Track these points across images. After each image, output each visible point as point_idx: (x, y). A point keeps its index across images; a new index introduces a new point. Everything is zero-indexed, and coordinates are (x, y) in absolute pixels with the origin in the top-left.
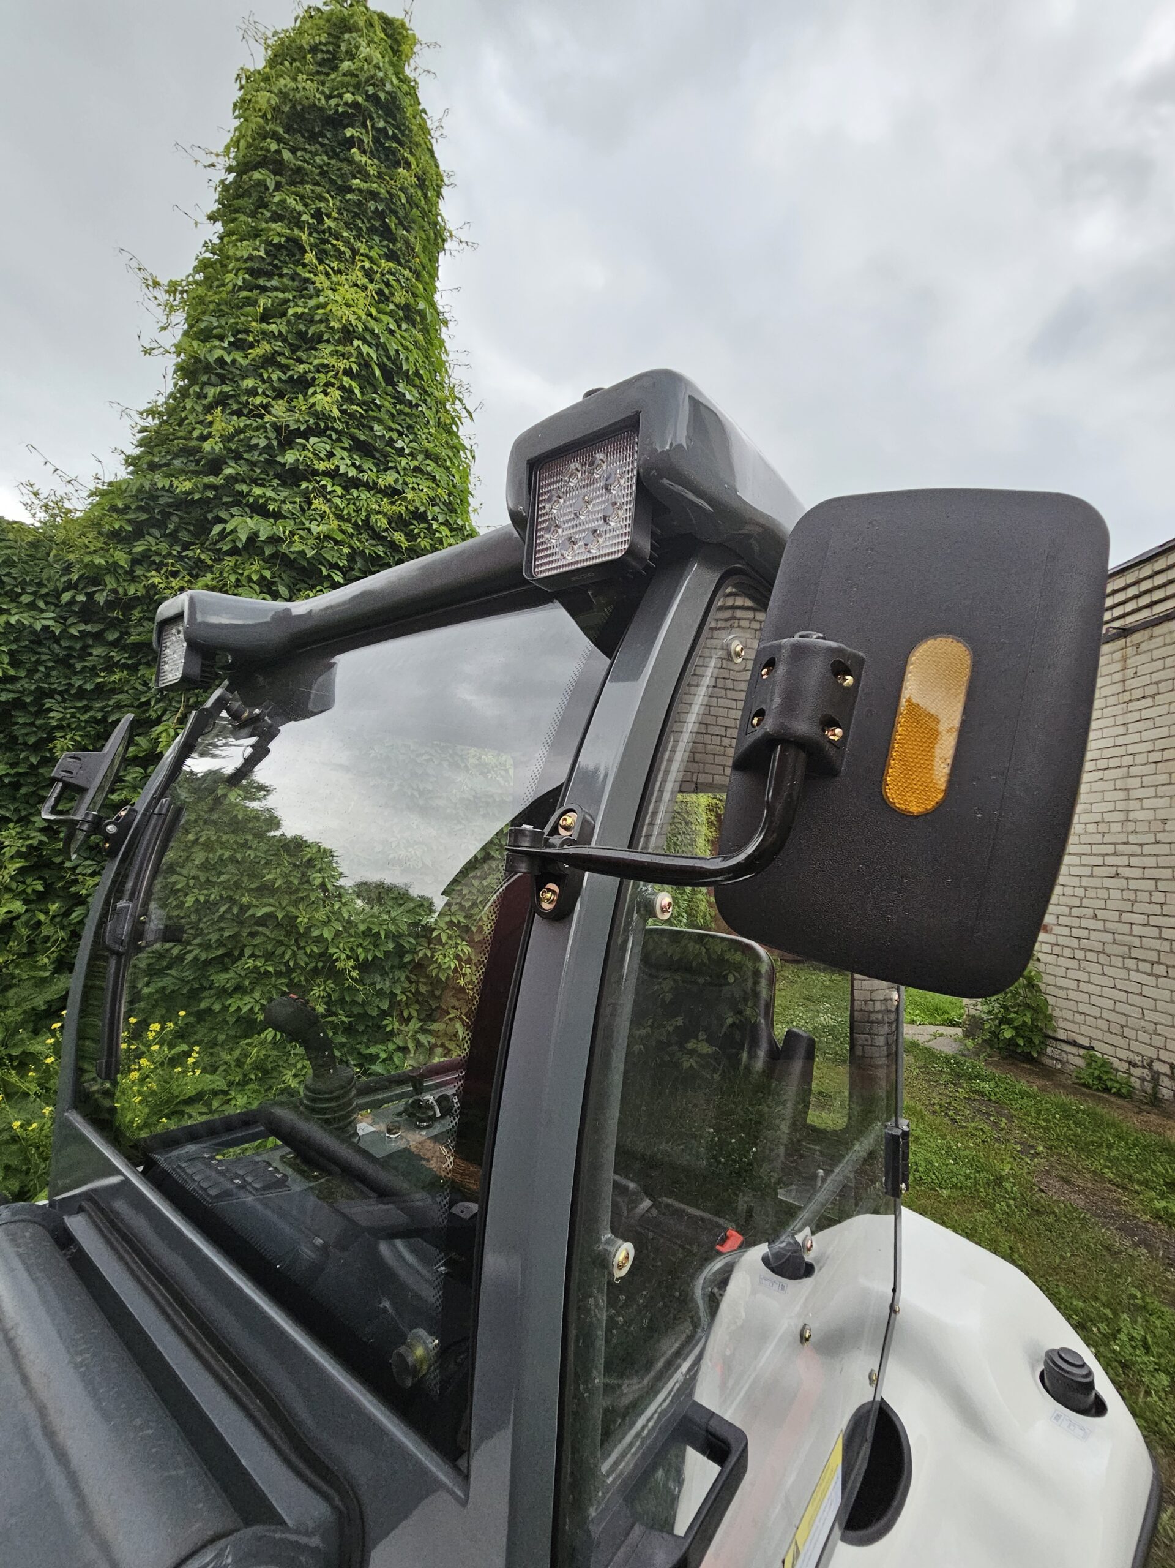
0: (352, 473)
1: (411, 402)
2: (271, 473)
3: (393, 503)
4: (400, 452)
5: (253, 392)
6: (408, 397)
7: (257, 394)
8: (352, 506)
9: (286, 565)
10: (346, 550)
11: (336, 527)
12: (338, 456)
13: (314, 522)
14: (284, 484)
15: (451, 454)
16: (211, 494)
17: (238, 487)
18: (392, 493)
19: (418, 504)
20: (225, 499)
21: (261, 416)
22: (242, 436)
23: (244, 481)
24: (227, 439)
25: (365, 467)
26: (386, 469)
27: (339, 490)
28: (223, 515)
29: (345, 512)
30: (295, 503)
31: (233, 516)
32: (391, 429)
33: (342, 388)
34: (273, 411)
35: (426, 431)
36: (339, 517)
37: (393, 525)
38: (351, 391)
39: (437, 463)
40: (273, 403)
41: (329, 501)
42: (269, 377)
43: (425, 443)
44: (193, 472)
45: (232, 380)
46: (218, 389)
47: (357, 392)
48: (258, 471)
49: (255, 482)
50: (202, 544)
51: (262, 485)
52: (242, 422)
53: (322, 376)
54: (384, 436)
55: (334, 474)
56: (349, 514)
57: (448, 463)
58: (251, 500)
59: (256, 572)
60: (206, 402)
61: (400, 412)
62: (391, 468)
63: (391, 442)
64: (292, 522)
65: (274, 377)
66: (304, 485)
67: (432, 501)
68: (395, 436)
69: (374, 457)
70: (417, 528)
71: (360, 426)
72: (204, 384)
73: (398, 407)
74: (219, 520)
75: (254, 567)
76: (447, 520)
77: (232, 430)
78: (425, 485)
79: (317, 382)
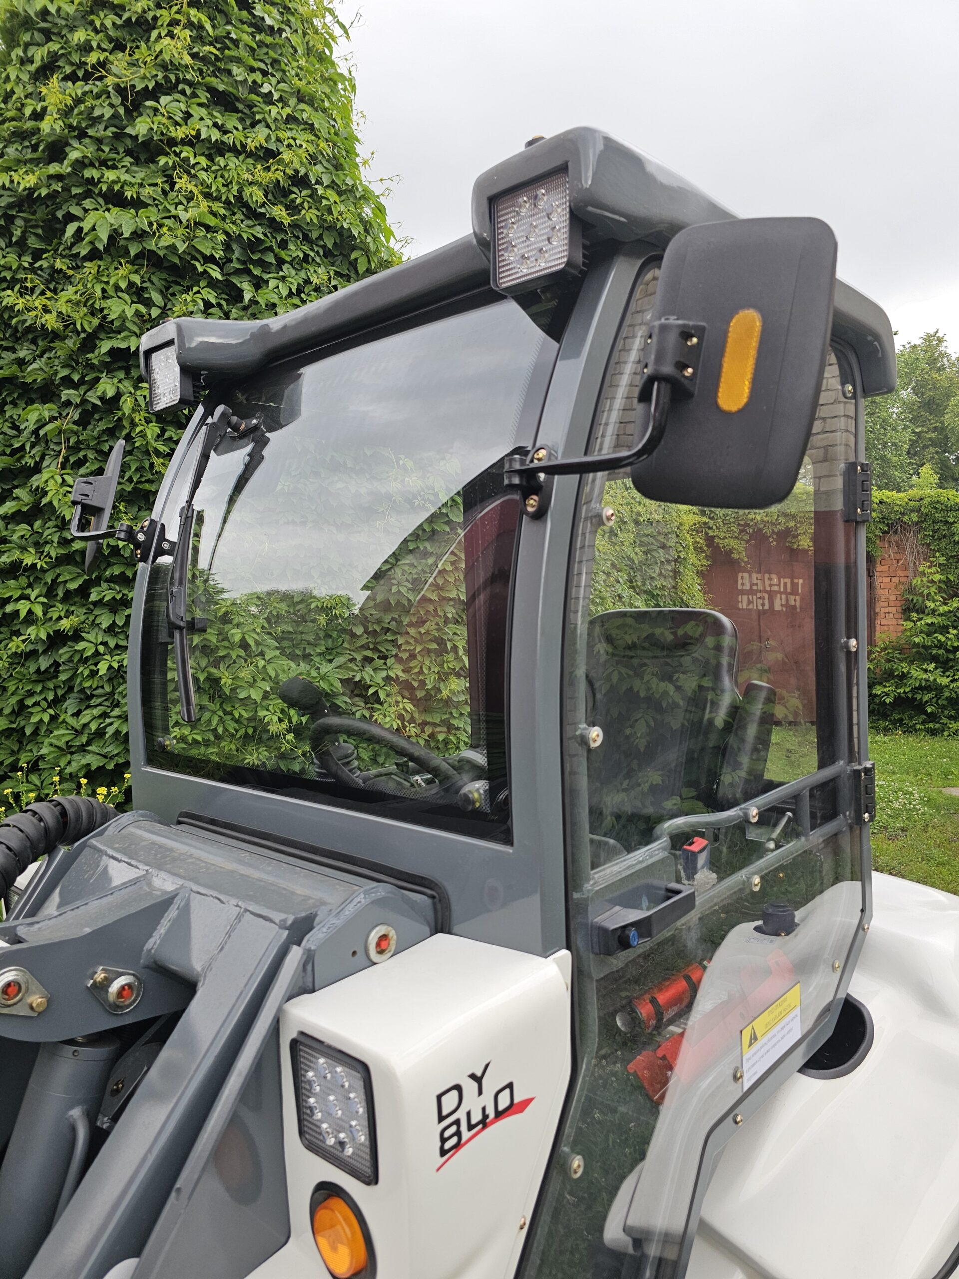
0: (215, 135)
1: (271, 28)
2: (121, 150)
3: (268, 169)
4: (268, 98)
5: (86, 48)
6: (269, 21)
7: (91, 49)
8: (220, 180)
9: (153, 265)
10: (221, 237)
11: (206, 210)
12: (196, 116)
13: (180, 207)
14: (137, 162)
15: (328, 91)
16: (58, 186)
17: (88, 173)
18: (267, 155)
19: (297, 165)
20: (75, 191)
21: (101, 79)
22: (82, 107)
23: (92, 165)
24: (66, 112)
25: (229, 126)
26: (253, 125)
27: (204, 161)
28: (75, 210)
29: (214, 189)
30: (155, 185)
31: (86, 211)
32: (252, 70)
33: (190, 25)
34: (114, 69)
35: (295, 64)
36: (207, 196)
37: (270, 197)
38: (201, 27)
39: (312, 106)
40: (111, 58)
41: (194, 176)
42: (102, 24)
43: (295, 81)
44: (31, 161)
45: (59, 34)
46: (45, 49)
47: (208, 26)
48: (107, 149)
49: (104, 164)
50: (56, 250)
51: (114, 167)
52: (79, 88)
53: (164, 12)
54: (246, 80)
55: (192, 141)
56: (218, 190)
57: (327, 104)
58: (104, 188)
59: (124, 277)
60: (32, 68)
61: (261, 44)
62: (259, 121)
63: (255, 88)
64: (155, 210)
65: (108, 23)
66: (162, 160)
67: (313, 159)
68: (258, 77)
69: (237, 111)
70: (299, 196)
71: (217, 72)
72: (27, 45)
73: (258, 38)
74: (70, 218)
75: (121, 272)
76: (333, 181)
77: (69, 102)
78: (303, 138)
79: (159, 23)
